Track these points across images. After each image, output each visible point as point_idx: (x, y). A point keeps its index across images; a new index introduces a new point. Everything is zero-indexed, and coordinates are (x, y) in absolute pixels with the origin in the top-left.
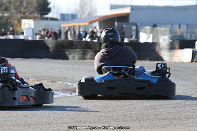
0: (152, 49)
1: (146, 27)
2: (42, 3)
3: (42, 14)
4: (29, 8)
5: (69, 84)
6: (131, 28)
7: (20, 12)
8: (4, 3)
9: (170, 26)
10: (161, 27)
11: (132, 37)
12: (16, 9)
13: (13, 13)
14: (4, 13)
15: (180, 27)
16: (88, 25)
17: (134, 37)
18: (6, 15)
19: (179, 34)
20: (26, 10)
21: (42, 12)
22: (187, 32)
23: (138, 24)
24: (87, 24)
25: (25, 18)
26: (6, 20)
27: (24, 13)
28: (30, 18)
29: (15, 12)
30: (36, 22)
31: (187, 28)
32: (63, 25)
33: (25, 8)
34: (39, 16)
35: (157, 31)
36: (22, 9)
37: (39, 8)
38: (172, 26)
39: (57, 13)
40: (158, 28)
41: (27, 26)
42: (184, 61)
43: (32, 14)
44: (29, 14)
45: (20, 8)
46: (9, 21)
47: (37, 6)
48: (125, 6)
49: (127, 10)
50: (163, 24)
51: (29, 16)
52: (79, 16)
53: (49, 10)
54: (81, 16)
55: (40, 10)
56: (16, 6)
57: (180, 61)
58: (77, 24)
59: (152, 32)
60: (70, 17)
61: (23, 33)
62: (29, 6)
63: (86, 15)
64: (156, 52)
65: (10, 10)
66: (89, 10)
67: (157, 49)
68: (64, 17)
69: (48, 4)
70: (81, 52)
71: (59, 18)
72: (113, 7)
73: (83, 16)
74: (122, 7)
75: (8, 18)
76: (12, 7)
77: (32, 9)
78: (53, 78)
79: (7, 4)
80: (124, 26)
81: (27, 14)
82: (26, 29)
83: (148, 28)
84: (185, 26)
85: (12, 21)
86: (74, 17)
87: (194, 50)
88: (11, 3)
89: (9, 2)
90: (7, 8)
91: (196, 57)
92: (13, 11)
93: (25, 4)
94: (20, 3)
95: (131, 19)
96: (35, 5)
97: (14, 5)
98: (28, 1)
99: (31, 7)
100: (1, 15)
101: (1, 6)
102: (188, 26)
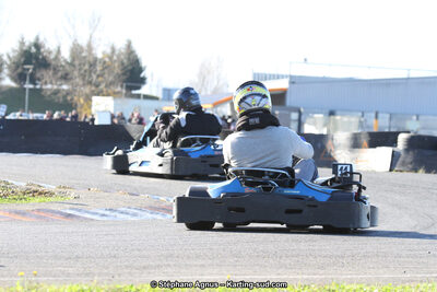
0: (319, 146)
1: (316, 115)
2: (130, 68)
3: (130, 88)
4: (106, 76)
5: (162, 198)
6: (289, 116)
7: (90, 83)
8: (62, 66)
9: (360, 114)
10: (342, 115)
12: (83, 77)
13: (77, 85)
15: (376, 117)
18: (65, 87)
19: (375, 130)
20: (100, 79)
21: (130, 84)
23: (302, 110)
24: (209, 106)
25: (98, 95)
26: (65, 97)
27: (97, 86)
28: (108, 95)
29: (81, 83)
30: (119, 101)
31: (391, 118)
32: (166, 108)
33: (98, 76)
34: (124, 91)
35: (335, 122)
36: (94, 77)
37: (125, 77)
38: (363, 115)
39: (158, 86)
40: (338, 118)
41: (102, 108)
42: (377, 170)
43: (112, 87)
44: (106, 86)
45: (90, 76)
47: (120, 72)
48: (283, 77)
49: (283, 84)
50: (347, 111)
51: (104, 89)
53: (143, 81)
55: (124, 82)
56: (82, 72)
57: (370, 169)
59: (325, 125)
62: (106, 71)
63: (209, 93)
64: (326, 152)
65: (71, 79)
66: (216, 83)
67: (329, 146)
68: (168, 93)
69: (141, 70)
71: (160, 95)
72: (257, 77)
73: (203, 93)
75: (68, 94)
76: (76, 73)
77: (111, 78)
78: (135, 189)
79: (67, 67)
80: (277, 112)
81: (102, 86)
82: (99, 112)
83: (319, 116)
84: (388, 116)
85: (76, 98)
87: (395, 149)
88: (74, 66)
89: (72, 64)
90: (67, 74)
91: (399, 163)
92: (77, 80)
93: (99, 68)
94: (91, 66)
95: (289, 101)
96: (117, 70)
97: (80, 70)
98: (105, 62)
99: (109, 75)
100: (55, 87)
101: (55, 70)
102: (390, 115)
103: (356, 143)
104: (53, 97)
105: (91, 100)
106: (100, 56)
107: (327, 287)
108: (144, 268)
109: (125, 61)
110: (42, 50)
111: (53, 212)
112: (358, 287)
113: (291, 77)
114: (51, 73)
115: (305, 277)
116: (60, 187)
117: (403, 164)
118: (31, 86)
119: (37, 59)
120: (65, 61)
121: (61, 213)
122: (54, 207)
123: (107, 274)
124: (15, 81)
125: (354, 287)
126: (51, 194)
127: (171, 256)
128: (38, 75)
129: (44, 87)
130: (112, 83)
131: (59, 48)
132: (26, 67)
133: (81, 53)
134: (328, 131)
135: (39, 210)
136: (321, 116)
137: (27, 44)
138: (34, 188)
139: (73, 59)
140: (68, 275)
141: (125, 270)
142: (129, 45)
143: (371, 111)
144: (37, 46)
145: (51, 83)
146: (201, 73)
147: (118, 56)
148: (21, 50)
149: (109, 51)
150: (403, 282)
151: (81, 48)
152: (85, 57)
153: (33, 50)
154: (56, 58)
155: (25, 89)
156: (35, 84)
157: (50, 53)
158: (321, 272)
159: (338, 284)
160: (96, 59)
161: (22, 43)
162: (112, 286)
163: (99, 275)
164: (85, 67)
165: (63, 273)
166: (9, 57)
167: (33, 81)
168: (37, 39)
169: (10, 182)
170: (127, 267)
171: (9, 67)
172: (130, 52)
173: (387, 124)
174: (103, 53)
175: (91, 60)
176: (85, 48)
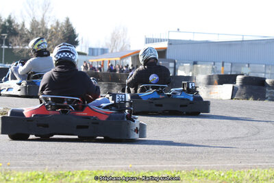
1: (185, 65)
2: (68, 35)
4: (53, 40)
6: (168, 65)
8: (26, 34)
9: (213, 63)
10: (202, 64)
14: (25, 46)
15: (223, 66)
18: (27, 48)
19: (222, 74)
20: (50, 42)
22: (231, 72)
23: (176, 61)
24: (118, 59)
26: (27, 53)
31: (232, 66)
32: (91, 61)
33: (48, 41)
35: (197, 69)
40: (199, 66)
42: (223, 99)
46: (30, 54)
47: (62, 38)
48: (164, 40)
49: (164, 45)
50: (205, 61)
51: (52, 49)
52: (110, 51)
54: (112, 52)
57: (219, 98)
58: (107, 60)
59: (191, 71)
60: (100, 51)
62: (53, 37)
63: (118, 51)
66: (122, 44)
68: (93, 52)
69: (75, 36)
70: (106, 86)
71: (87, 53)
72: (148, 41)
73: (114, 51)
75: (29, 51)
79: (29, 35)
80: (161, 62)
81: (51, 47)
83: (187, 65)
84: (230, 64)
86: (104, 51)
87: (235, 85)
88: (33, 34)
89: (32, 33)
90: (28, 39)
91: (237, 94)
93: (49, 36)
94: (44, 34)
95: (168, 55)
96: (60, 37)
98: (52, 32)
99: (55, 40)
100: (21, 47)
101: (21, 37)
102: (232, 64)
103: (210, 82)
104: (20, 53)
106: (49, 28)
107: (192, 172)
108: (77, 160)
109: (65, 31)
110: (13, 24)
112: (211, 171)
113: (169, 40)
114: (18, 38)
115: (178, 165)
117: (240, 94)
118: (6, 47)
119: (10, 30)
120: (27, 31)
123: (54, 165)
125: (209, 172)
127: (94, 153)
128: (10, 40)
129: (14, 47)
131: (24, 23)
132: (3, 35)
133: (37, 26)
134: (193, 74)
136: (189, 65)
137: (3, 20)
139: (33, 30)
140: (30, 165)
141: (66, 162)
142: (68, 21)
143: (220, 62)
144: (10, 21)
145: (19, 45)
146: (113, 38)
147: (61, 28)
149: (55, 25)
150: (240, 168)
151: (38, 23)
152: (40, 29)
153: (7, 24)
154: (22, 29)
155: (2, 49)
156: (9, 46)
157: (18, 26)
158: (189, 162)
159: (199, 170)
160: (47, 30)
162: (57, 172)
163: (50, 165)
164: (40, 35)
165: (26, 164)
167: (7, 44)
168: (10, 17)
170: (66, 160)
172: (68, 25)
173: (230, 70)
174: (51, 26)
175: (44, 30)
176: (40, 23)
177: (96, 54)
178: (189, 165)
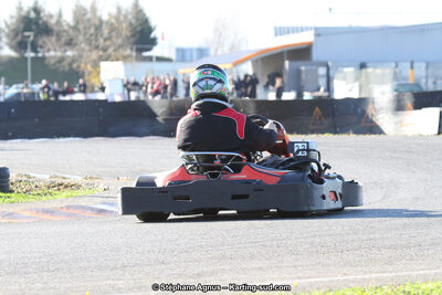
0: (359, 111)
1: (346, 70)
2: (139, 29)
3: (140, 51)
4: (114, 39)
6: (316, 71)
7: (97, 47)
8: (65, 31)
9: (394, 65)
10: (375, 67)
11: (318, 89)
12: (89, 42)
13: (83, 50)
14: (65, 51)
15: (412, 67)
16: (231, 69)
17: (322, 89)
18: (69, 53)
19: (411, 81)
20: (108, 43)
21: (140, 46)
22: (427, 77)
23: (330, 64)
24: (229, 66)
25: (107, 60)
26: (70, 64)
27: (105, 50)
28: (118, 60)
29: (87, 48)
30: (129, 66)
31: (427, 68)
32: (181, 71)
33: (105, 40)
34: (134, 54)
35: (367, 75)
36: (101, 41)
37: (134, 39)
38: (397, 66)
40: (370, 70)
41: (111, 75)
42: (425, 134)
43: (121, 51)
44: (115, 50)
45: (97, 40)
46: (75, 66)
47: (129, 34)
48: (307, 29)
50: (380, 62)
51: (113, 54)
52: (212, 52)
53: (153, 42)
54: (216, 51)
55: (134, 44)
56: (88, 36)
57: (416, 134)
60: (195, 53)
61: (103, 89)
62: (114, 34)
63: (226, 49)
64: (367, 118)
65: (76, 44)
67: (370, 111)
68: (183, 55)
69: (150, 30)
71: (173, 56)
72: (279, 32)
73: (219, 52)
74: (297, 31)
75: (73, 61)
76: (81, 38)
77: (120, 41)
79: (71, 32)
80: (303, 68)
81: (110, 50)
83: (350, 70)
84: (424, 65)
85: (82, 65)
86: (202, 53)
88: (78, 30)
89: (75, 28)
90: (71, 40)
92: (83, 45)
93: (106, 32)
94: (96, 29)
95: (316, 55)
96: (126, 32)
97: (85, 34)
98: (112, 24)
99: (118, 38)
100: (59, 54)
101: (59, 36)
102: (427, 64)
104: (58, 65)
105: (99, 66)
106: (105, 17)
109: (133, 21)
110: (42, 15)
111: (83, 207)
113: (316, 29)
114: (54, 39)
115: (374, 275)
116: (86, 178)
118: (32, 55)
119: (37, 23)
120: (68, 25)
121: (93, 209)
122: (84, 202)
124: (15, 50)
125: (431, 285)
126: (79, 187)
128: (40, 42)
129: (47, 54)
130: (120, 46)
131: (60, 10)
132: (27, 34)
133: (84, 15)
135: (68, 207)
136: (351, 69)
137: (25, 9)
138: (59, 181)
139: (77, 22)
143: (405, 61)
144: (37, 10)
145: (55, 50)
146: (216, 29)
147: (126, 16)
148: (20, 16)
151: (85, 10)
152: (89, 20)
153: (33, 15)
154: (59, 22)
155: (26, 59)
156: (37, 53)
157: (51, 16)
158: (391, 268)
160: (101, 22)
161: (20, 9)
164: (90, 30)
166: (6, 24)
167: (34, 50)
168: (36, 3)
169: (32, 175)
171: (8, 35)
172: (139, 12)
173: (424, 74)
174: (110, 15)
175: (97, 22)
176: (89, 9)
177: (188, 57)
178: (394, 274)
